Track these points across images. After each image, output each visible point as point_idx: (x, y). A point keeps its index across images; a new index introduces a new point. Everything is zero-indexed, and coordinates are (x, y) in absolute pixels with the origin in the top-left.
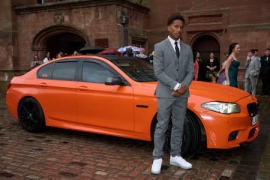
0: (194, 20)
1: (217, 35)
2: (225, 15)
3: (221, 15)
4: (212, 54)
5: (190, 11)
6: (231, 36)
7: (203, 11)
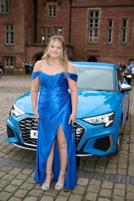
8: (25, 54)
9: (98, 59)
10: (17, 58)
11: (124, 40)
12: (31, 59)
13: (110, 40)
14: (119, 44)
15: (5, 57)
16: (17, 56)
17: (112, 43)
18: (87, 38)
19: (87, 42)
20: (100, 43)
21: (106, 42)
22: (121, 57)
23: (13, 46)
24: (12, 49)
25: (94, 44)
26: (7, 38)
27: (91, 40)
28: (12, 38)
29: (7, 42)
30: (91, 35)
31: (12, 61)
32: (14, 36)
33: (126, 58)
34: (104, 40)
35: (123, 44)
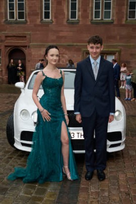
0: (9, 38)
1: (24, 49)
2: (28, 37)
3: (25, 37)
4: (20, 61)
5: (6, 32)
6: (32, 50)
7: (14, 33)
9: (26, 51)
11: (73, 15)
14: (65, 22)
19: (4, 20)
20: (28, 20)
21: (39, 20)
25: (17, 23)
34: (37, 14)
35: (73, 23)
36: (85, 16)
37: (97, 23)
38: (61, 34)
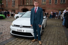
8: (19, 9)
9: (45, 10)
10: (16, 11)
11: (56, 2)
12: (20, 11)
13: (50, 3)
14: (54, 4)
15: (12, 10)
16: (16, 10)
17: (51, 4)
18: (41, 2)
19: (41, 4)
20: (46, 4)
22: (55, 9)
23: (15, 6)
24: (14, 7)
25: (44, 4)
26: (13, 3)
27: (43, 3)
28: (14, 3)
29: (13, 5)
30: (43, 1)
31: (14, 11)
32: (15, 3)
33: (57, 10)
34: (48, 3)
35: (56, 4)
36: (59, 2)
37: (62, 4)
38: (53, 6)
